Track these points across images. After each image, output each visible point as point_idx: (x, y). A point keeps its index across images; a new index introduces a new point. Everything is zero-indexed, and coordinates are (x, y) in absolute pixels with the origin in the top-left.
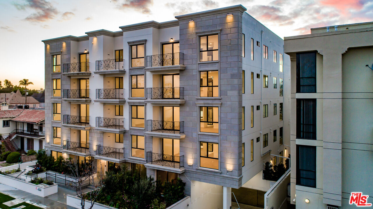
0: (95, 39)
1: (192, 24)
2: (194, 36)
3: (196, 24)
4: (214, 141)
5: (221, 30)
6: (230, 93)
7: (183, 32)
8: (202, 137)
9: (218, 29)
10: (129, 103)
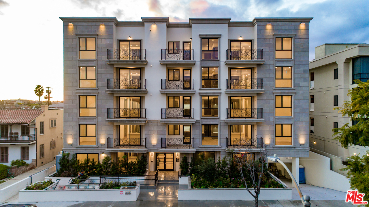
0: (154, 27)
1: (269, 27)
2: (272, 37)
3: (273, 26)
4: (289, 122)
5: (295, 35)
6: (302, 84)
7: (261, 32)
8: (278, 120)
9: (293, 33)
10: (200, 93)
